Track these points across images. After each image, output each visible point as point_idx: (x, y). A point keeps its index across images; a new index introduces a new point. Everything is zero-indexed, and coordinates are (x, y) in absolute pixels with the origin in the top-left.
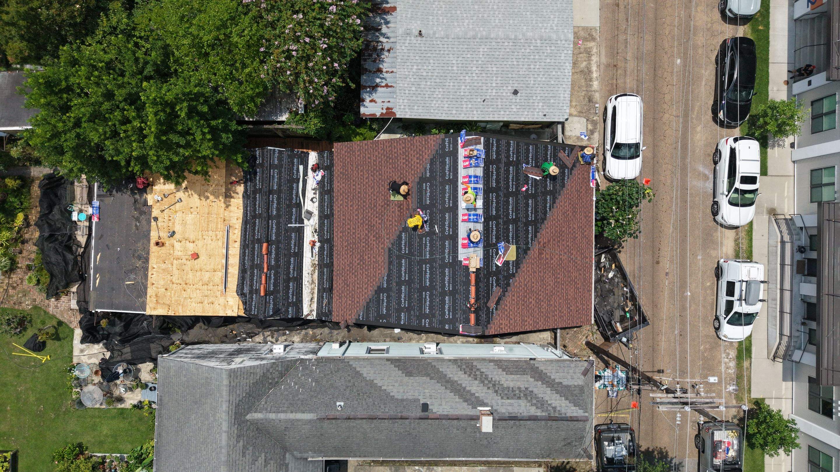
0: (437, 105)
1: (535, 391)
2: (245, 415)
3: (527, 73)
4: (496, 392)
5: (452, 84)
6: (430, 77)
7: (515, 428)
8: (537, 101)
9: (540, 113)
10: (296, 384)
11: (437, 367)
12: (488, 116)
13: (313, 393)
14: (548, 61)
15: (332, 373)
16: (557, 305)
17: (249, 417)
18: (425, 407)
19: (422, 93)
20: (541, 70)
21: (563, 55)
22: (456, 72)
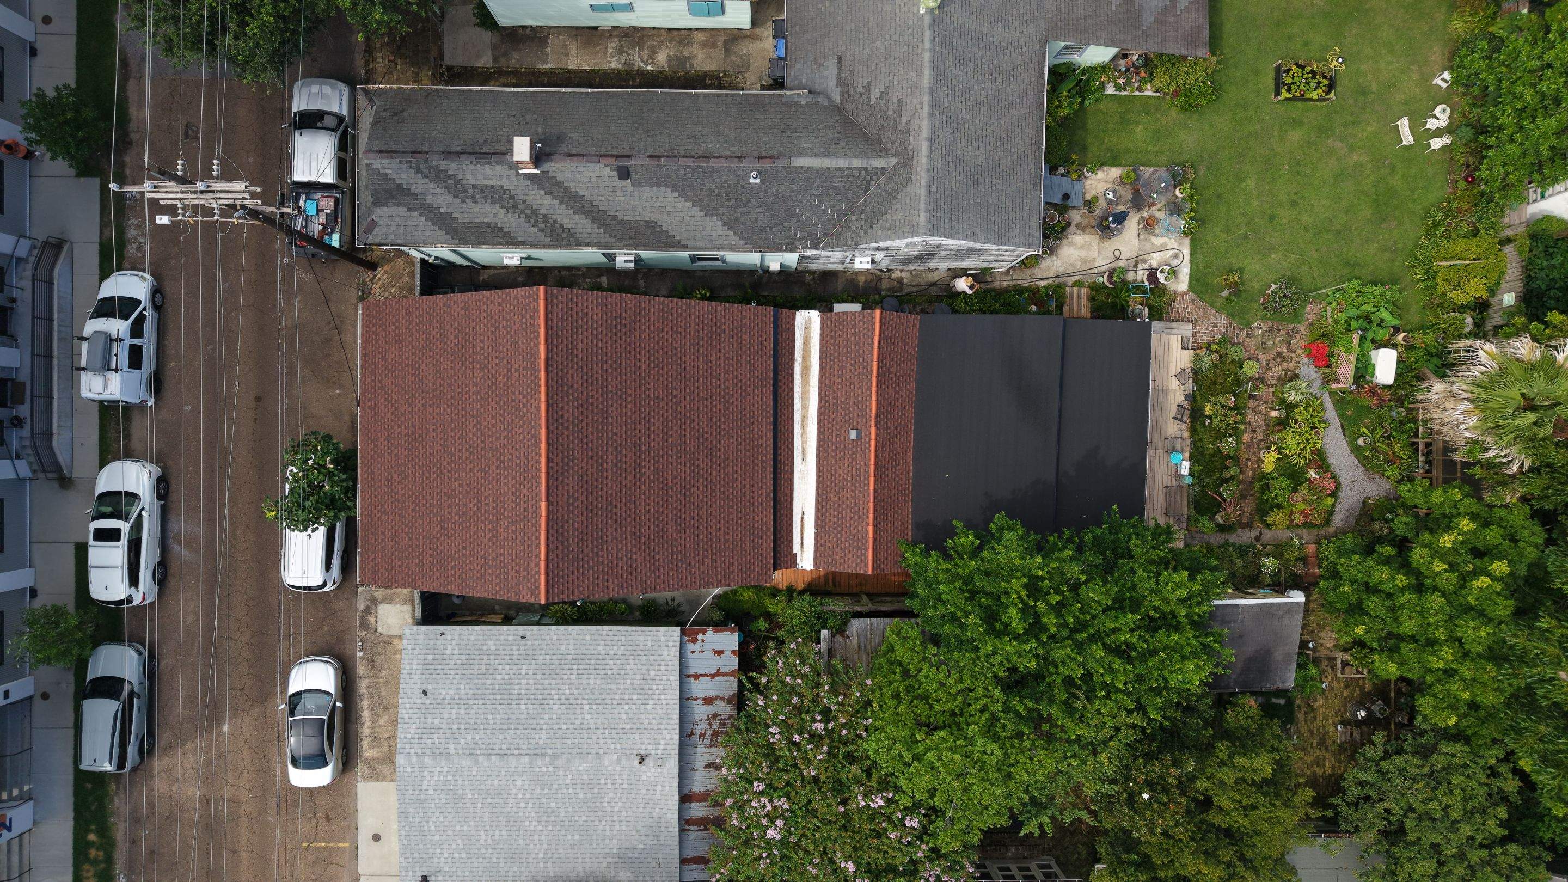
0: (615, 648)
1: (449, 199)
2: (897, 163)
3: (471, 702)
4: (512, 197)
5: (592, 682)
6: (627, 691)
7: (481, 141)
8: (455, 657)
9: (449, 637)
10: (825, 211)
11: (607, 235)
12: (534, 632)
13: (799, 197)
14: (436, 721)
15: (771, 228)
16: (416, 333)
17: (894, 161)
18: (624, 174)
19: (640, 667)
20: (449, 706)
21: (413, 731)
22: (585, 701)
